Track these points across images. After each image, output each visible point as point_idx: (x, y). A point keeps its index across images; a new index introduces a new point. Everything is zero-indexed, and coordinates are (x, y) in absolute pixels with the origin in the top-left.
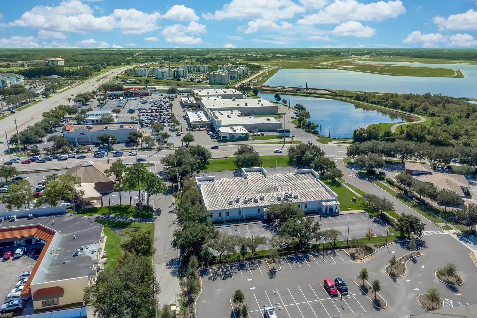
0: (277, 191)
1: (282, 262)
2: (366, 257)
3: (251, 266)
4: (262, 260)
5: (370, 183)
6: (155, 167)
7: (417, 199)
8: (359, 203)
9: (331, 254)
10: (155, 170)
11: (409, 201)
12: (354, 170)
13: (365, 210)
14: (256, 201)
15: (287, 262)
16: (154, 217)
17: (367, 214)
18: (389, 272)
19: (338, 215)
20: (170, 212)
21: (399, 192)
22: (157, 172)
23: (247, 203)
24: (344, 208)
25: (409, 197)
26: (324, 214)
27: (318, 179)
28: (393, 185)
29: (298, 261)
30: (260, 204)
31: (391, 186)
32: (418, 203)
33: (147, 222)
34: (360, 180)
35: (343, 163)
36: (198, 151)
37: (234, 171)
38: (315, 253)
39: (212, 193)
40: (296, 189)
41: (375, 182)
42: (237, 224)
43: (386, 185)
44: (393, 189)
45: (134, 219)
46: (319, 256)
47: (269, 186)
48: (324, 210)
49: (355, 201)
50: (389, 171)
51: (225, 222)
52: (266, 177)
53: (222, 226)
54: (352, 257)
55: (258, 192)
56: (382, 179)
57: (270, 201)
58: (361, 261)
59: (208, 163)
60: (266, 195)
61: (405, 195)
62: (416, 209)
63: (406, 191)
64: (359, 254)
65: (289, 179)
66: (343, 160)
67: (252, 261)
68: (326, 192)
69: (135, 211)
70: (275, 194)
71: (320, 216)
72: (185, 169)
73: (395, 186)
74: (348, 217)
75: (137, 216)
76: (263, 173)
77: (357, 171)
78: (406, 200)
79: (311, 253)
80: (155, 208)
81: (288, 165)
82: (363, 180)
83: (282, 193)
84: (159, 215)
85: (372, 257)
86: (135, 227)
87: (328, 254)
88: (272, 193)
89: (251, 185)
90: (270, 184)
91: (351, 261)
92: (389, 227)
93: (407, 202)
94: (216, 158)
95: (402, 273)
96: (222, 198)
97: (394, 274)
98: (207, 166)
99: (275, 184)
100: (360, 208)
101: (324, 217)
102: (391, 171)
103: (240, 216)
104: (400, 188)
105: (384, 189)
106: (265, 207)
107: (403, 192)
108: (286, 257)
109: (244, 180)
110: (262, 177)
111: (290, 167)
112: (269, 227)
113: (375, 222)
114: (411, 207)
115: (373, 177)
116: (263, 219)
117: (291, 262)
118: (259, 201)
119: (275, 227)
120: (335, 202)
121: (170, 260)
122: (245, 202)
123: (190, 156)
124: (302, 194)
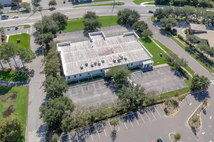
0: (113, 53)
1: (120, 122)
2: (174, 111)
3: (98, 128)
4: (106, 121)
5: (168, 38)
6: (31, 28)
7: (198, 52)
8: (164, 57)
9: (151, 110)
10: (31, 32)
11: (193, 54)
12: (157, 27)
13: (168, 64)
14: (99, 65)
15: (123, 122)
16: (29, 78)
17: (170, 67)
18: (191, 126)
19: (152, 70)
20: (41, 73)
21: (186, 46)
22: (32, 34)
23: (93, 67)
24: (155, 64)
25: (193, 50)
26: (144, 69)
27: (139, 41)
28: (182, 40)
29: (131, 120)
30: (102, 67)
31: (181, 40)
32: (199, 55)
33: (24, 85)
34: (162, 36)
35: (151, 21)
36: (58, 17)
37: (84, 31)
38: (141, 110)
39: (69, 57)
40: (125, 50)
41: (171, 37)
42: (87, 83)
43: (178, 39)
44: (182, 43)
45: (14, 83)
46: (144, 112)
47: (107, 48)
48: (143, 67)
49: (161, 56)
50: (178, 27)
51: (79, 81)
52: (104, 39)
53: (77, 86)
54: (165, 111)
55: (100, 55)
56: (176, 35)
57: (109, 63)
58: (171, 115)
59: (66, 24)
60: (106, 58)
61: (191, 49)
62: (198, 60)
63: (191, 45)
64: (170, 109)
65: (120, 41)
66: (150, 18)
67: (99, 123)
68: (144, 52)
69: (15, 74)
70: (111, 55)
71: (140, 71)
72: (49, 37)
73: (184, 41)
74: (158, 71)
75: (16, 79)
76: (103, 36)
77: (160, 28)
78: (191, 53)
79: (138, 111)
80: (30, 70)
81: (117, 24)
82: (164, 36)
83: (116, 55)
84: (32, 76)
85: (178, 110)
86: (14, 91)
87: (149, 110)
88: (110, 55)
89: (95, 48)
90: (108, 46)
91: (165, 116)
92: (185, 79)
93: (192, 55)
94: (72, 19)
95: (199, 125)
96: (76, 62)
97: (194, 128)
98: (66, 27)
99: (111, 46)
100: (165, 62)
101: (144, 72)
102: (180, 27)
103: (89, 75)
104: (187, 43)
105: (177, 43)
106: (106, 69)
107: (189, 46)
108: (122, 116)
109: (90, 43)
110: (102, 39)
111: (119, 26)
112: (109, 84)
113: (176, 74)
114: (195, 59)
115: (169, 33)
116: (104, 76)
117: (126, 121)
118: (101, 64)
119: (113, 84)
120: (151, 61)
121: (40, 126)
122: (92, 66)
123: (53, 22)
124: (129, 55)
